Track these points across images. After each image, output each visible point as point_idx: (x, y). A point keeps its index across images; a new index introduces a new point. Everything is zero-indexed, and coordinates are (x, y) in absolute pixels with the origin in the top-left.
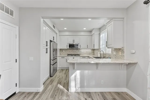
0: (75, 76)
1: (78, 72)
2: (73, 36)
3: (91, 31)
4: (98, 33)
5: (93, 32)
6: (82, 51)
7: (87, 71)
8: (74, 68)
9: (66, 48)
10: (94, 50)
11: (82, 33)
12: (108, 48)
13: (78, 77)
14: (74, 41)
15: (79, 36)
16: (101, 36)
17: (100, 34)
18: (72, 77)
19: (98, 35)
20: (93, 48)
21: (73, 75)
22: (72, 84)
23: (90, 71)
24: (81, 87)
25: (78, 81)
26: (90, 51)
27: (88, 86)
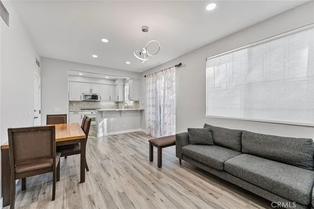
0: (103, 123)
1: (105, 120)
2: (90, 84)
3: (114, 80)
4: (123, 84)
5: (117, 82)
6: (103, 104)
7: (113, 119)
8: (102, 117)
9: (79, 100)
10: (117, 103)
11: (103, 82)
12: (130, 100)
13: (105, 124)
14: (91, 90)
15: (99, 85)
16: (125, 87)
17: (124, 85)
18: (100, 124)
19: (122, 86)
20: (117, 100)
21: (101, 123)
22: (100, 130)
23: (115, 118)
24: (107, 132)
25: (105, 127)
26: (113, 104)
27: (113, 131)
